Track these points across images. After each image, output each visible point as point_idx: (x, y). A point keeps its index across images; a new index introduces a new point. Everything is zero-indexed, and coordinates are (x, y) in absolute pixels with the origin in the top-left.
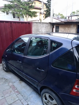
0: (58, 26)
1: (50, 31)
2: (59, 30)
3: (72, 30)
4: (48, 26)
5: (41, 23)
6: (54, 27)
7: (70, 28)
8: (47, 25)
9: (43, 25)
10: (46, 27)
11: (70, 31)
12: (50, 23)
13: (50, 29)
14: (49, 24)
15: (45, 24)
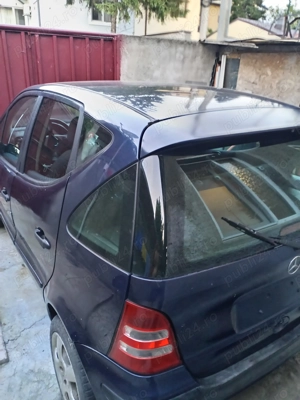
0: (236, 57)
1: (204, 80)
2: (239, 76)
3: (289, 81)
4: (194, 58)
5: (162, 44)
6: (220, 63)
7: (280, 72)
8: (189, 52)
9: (173, 50)
10: (183, 61)
11: (279, 83)
12: (203, 43)
13: (205, 69)
14: (200, 49)
15: (181, 49)
